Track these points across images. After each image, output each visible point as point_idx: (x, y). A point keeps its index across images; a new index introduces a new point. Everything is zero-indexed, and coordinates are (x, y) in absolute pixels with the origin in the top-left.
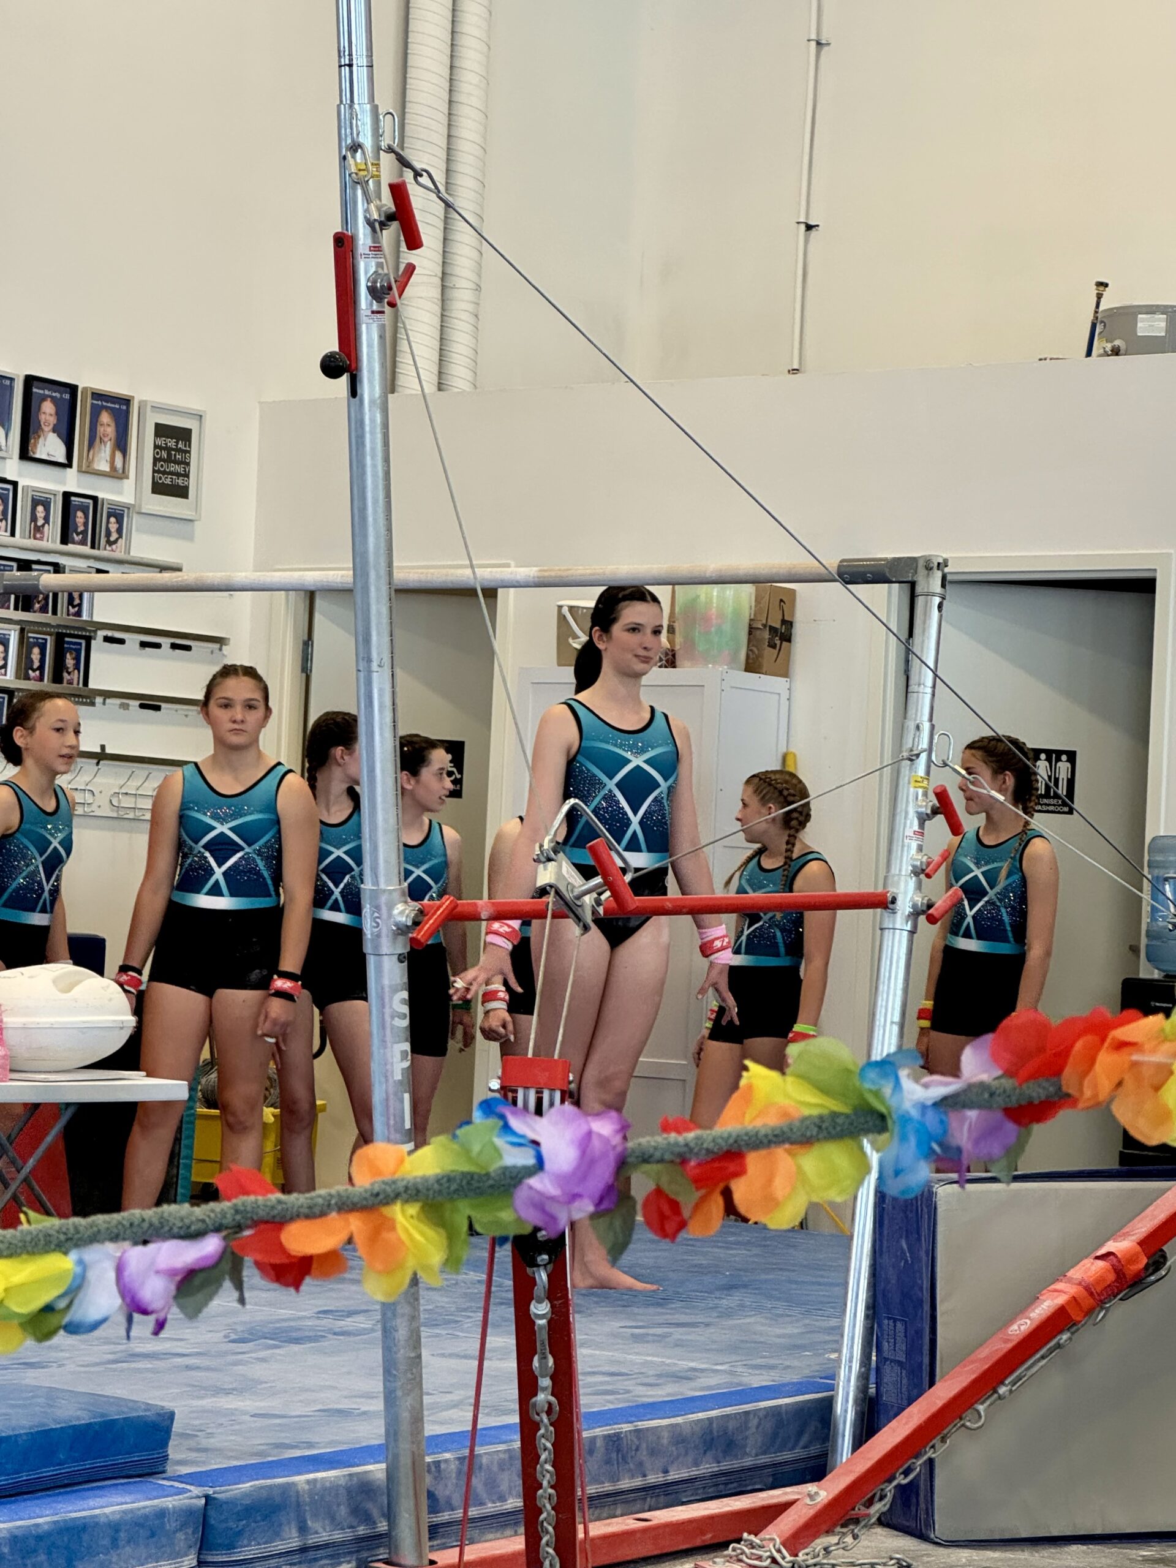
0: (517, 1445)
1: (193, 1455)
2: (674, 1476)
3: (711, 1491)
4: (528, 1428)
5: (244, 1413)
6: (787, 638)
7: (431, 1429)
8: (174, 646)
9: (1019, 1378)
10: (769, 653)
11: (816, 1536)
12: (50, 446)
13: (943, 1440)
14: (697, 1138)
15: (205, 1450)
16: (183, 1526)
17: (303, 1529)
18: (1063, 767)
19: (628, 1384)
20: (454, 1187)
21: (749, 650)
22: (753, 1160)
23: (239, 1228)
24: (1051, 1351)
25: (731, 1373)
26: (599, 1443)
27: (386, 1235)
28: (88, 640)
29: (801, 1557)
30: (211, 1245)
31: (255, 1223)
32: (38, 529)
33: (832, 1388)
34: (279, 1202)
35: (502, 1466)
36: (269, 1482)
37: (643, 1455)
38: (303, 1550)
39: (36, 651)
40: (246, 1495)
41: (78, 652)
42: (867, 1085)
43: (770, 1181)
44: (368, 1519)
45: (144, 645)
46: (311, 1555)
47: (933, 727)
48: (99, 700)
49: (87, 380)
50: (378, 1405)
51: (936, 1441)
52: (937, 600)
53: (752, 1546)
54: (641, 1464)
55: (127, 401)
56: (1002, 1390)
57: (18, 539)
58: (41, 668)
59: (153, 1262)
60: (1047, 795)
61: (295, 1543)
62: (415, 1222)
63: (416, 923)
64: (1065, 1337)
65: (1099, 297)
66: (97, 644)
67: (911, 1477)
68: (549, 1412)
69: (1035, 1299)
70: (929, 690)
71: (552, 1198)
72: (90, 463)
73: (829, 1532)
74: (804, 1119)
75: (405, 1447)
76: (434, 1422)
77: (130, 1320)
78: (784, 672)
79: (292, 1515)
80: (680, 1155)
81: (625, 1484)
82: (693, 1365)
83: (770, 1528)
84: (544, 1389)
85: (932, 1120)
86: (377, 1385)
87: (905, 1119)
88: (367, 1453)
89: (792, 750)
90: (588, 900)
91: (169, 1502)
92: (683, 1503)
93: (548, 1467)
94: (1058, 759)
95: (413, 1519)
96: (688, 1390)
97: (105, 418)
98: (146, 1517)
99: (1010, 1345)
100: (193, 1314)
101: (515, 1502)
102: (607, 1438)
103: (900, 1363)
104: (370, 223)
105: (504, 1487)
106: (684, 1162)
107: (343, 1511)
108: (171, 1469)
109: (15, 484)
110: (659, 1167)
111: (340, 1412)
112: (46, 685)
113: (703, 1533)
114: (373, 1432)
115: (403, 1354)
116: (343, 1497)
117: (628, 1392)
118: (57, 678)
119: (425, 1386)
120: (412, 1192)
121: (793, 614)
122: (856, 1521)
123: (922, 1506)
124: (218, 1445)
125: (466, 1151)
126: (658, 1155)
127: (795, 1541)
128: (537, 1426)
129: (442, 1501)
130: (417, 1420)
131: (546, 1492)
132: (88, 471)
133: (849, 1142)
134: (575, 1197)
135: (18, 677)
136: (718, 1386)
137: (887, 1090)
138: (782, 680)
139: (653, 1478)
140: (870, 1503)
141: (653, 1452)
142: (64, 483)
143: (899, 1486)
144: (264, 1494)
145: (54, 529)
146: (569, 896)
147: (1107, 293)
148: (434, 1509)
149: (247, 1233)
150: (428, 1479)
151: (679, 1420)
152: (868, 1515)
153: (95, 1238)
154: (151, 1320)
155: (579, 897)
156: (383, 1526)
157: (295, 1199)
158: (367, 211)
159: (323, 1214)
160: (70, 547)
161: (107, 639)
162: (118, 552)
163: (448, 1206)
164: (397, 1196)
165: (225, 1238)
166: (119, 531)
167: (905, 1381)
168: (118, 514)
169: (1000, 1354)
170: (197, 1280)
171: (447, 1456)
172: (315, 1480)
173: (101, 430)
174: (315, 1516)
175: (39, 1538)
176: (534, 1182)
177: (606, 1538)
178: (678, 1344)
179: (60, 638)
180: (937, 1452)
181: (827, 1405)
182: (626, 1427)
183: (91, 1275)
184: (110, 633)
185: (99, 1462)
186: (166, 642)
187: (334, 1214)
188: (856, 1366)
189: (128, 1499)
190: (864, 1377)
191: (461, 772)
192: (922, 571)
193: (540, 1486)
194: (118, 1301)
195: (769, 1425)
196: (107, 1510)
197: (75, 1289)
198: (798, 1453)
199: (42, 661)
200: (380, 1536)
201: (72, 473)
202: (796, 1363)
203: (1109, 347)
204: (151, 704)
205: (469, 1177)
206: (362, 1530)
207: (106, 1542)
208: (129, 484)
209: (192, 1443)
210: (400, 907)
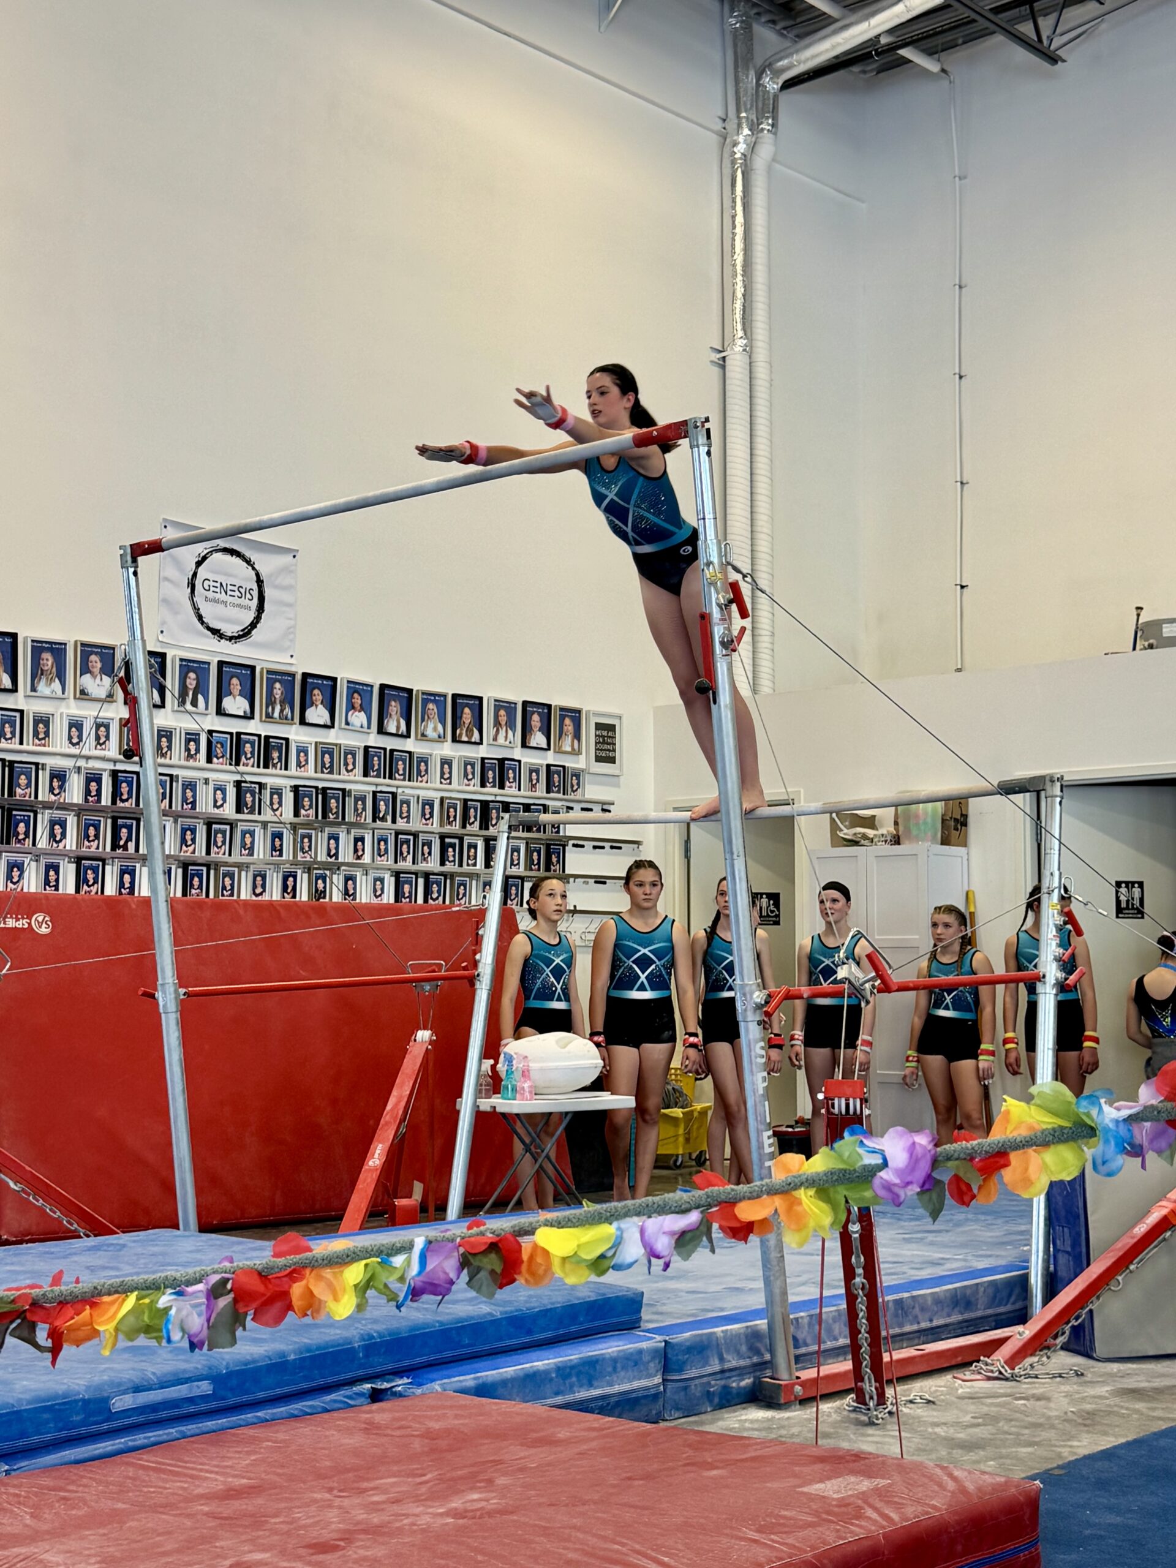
0: (845, 1306)
1: (655, 1317)
2: (935, 1323)
3: (959, 1332)
4: (851, 1298)
5: (682, 1291)
6: (964, 824)
7: (792, 1299)
8: (612, 847)
9: (1141, 1260)
10: (955, 834)
11: (1025, 1357)
12: (538, 739)
13: (1098, 1298)
14: (979, 1144)
15: (661, 1313)
16: (653, 1358)
17: (722, 1359)
18: (1136, 891)
19: (905, 1268)
20: (835, 1178)
21: (943, 832)
22: (1014, 1157)
23: (710, 1206)
24: (1160, 1243)
25: (965, 1260)
26: (891, 1305)
27: (798, 1208)
28: (564, 846)
29: (1017, 1370)
30: (694, 1217)
31: (720, 1203)
32: (534, 786)
33: (1027, 1268)
34: (733, 1190)
35: (835, 1320)
36: (700, 1332)
37: (917, 1310)
38: (722, 1371)
39: (535, 854)
40: (687, 1340)
41: (559, 854)
42: (1081, 1110)
43: (1026, 1169)
44: (758, 1353)
45: (595, 847)
46: (727, 1374)
47: (1060, 874)
48: (571, 880)
49: (557, 701)
50: (761, 1284)
51: (1094, 1299)
52: (1058, 799)
53: (987, 1364)
54: (916, 1317)
55: (579, 712)
56: (1132, 1267)
57: (522, 792)
58: (539, 864)
59: (662, 1226)
60: (1127, 908)
61: (717, 1368)
62: (813, 1200)
63: (767, 1002)
64: (1168, 1234)
65: (1138, 615)
66: (569, 848)
67: (1080, 1321)
68: (863, 1289)
69: (1148, 1212)
70: (1057, 852)
71: (895, 1185)
72: (560, 747)
73: (1032, 1355)
74: (1043, 1132)
75: (778, 1310)
76: (793, 1294)
77: (650, 1262)
78: (964, 844)
79: (715, 1352)
80: (969, 1154)
81: (908, 1328)
82: (941, 1256)
83: (997, 1353)
84: (859, 1275)
85: (1123, 1130)
86: (760, 1273)
87: (1107, 1130)
88: (755, 1314)
89: (972, 888)
90: (868, 986)
91: (644, 1345)
92: (943, 1339)
93: (864, 1321)
94: (1133, 887)
95: (785, 1352)
96: (939, 1271)
97: (567, 721)
98: (632, 1354)
99: (1135, 1240)
100: (686, 1257)
101: (845, 1341)
102: (896, 1302)
103: (1067, 1252)
104: (719, 605)
105: (836, 1332)
106: (972, 1159)
107: (744, 1348)
108: (645, 1325)
109: (519, 762)
110: (957, 1162)
111: (737, 1289)
112: (542, 873)
113: (956, 1357)
114: (758, 1301)
115: (774, 1255)
116: (743, 1340)
117: (904, 1273)
118: (548, 869)
119: (787, 1274)
120: (810, 1182)
121: (967, 810)
122: (1048, 1348)
123: (1087, 1338)
124: (670, 1310)
125: (840, 1156)
126: (956, 1155)
127: (1013, 1360)
128: (856, 1297)
129: (801, 1341)
130: (784, 1293)
131: (864, 1336)
132: (559, 751)
133: (1072, 1144)
134: (908, 1183)
135: (526, 869)
136: (958, 1269)
137: (1094, 1112)
138: (963, 849)
139: (924, 1325)
140: (1056, 1337)
141: (923, 1309)
142: (546, 759)
143: (1073, 1327)
144: (698, 1339)
145: (542, 785)
146: (857, 984)
147: (1143, 613)
148: (796, 1346)
149: (715, 1209)
150: (792, 1329)
151: (937, 1290)
152: (1056, 1345)
153: (627, 1214)
154: (661, 1262)
155: (862, 985)
156: (767, 1357)
157: (743, 1188)
158: (717, 599)
159: (759, 1197)
160: (552, 795)
161: (574, 845)
162: (578, 796)
163: (832, 1190)
164: (802, 1184)
165: (702, 1212)
166: (578, 784)
167: (1072, 1263)
168: (577, 775)
169: (1127, 1247)
170: (688, 1236)
171: (802, 1314)
172: (727, 1331)
173: (565, 728)
174: (728, 1351)
175: (572, 1367)
176: (883, 1174)
177: (899, 1361)
178: (932, 1244)
179: (548, 846)
180: (1094, 1305)
181: (1024, 1280)
182: (906, 1295)
183: (625, 1235)
184: (576, 842)
185: (602, 1322)
186: (607, 845)
187: (765, 1196)
188: (1041, 1254)
189: (620, 1343)
190: (1046, 1262)
191: (779, 910)
192: (1048, 784)
193: (860, 1332)
194: (642, 1251)
195: (990, 1291)
196: (610, 1350)
197: (618, 1243)
198: (1009, 1307)
199: (539, 860)
200: (766, 1363)
201: (550, 753)
202: (1003, 1253)
203: (1146, 644)
204: (601, 880)
205: (844, 1171)
206: (755, 1359)
207: (610, 1369)
208: (582, 757)
209: (654, 1309)
210: (757, 993)
